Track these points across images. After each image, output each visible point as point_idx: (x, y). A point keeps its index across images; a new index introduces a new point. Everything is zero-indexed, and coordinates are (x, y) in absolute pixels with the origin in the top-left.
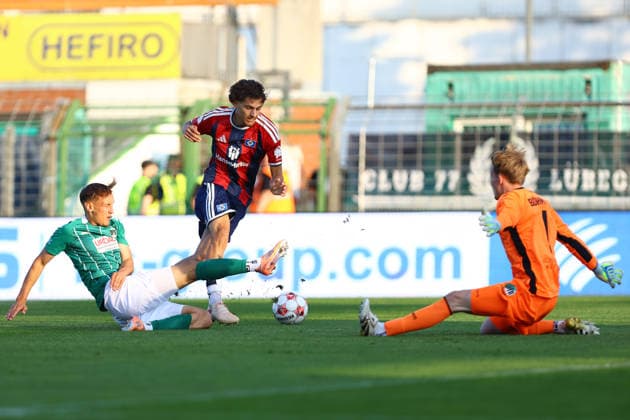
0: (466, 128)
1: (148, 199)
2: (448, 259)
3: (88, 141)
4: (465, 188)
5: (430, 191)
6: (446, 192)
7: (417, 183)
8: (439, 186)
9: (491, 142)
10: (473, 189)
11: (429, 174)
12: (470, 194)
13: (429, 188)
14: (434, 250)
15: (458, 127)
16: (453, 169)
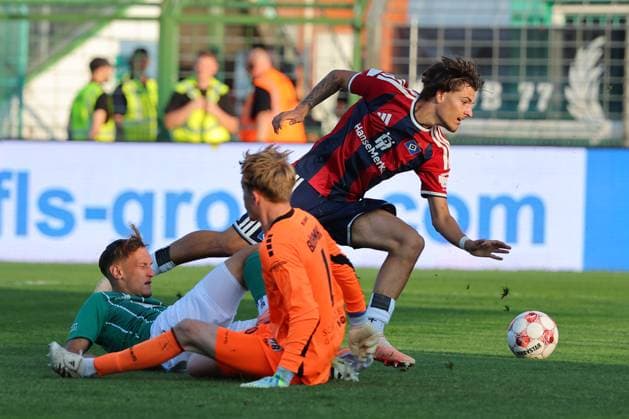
0: (570, 20)
1: (101, 115)
2: (526, 216)
3: (24, 27)
4: (562, 109)
5: (510, 113)
6: (533, 114)
7: (491, 100)
8: (523, 106)
9: (600, 41)
10: (573, 111)
11: (508, 87)
12: (571, 118)
13: (509, 108)
14: (505, 200)
15: (557, 18)
16: (545, 81)
